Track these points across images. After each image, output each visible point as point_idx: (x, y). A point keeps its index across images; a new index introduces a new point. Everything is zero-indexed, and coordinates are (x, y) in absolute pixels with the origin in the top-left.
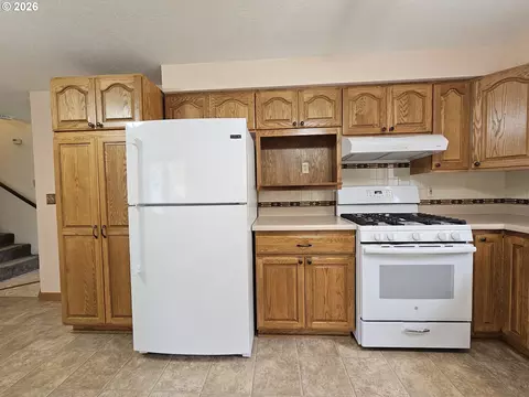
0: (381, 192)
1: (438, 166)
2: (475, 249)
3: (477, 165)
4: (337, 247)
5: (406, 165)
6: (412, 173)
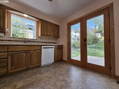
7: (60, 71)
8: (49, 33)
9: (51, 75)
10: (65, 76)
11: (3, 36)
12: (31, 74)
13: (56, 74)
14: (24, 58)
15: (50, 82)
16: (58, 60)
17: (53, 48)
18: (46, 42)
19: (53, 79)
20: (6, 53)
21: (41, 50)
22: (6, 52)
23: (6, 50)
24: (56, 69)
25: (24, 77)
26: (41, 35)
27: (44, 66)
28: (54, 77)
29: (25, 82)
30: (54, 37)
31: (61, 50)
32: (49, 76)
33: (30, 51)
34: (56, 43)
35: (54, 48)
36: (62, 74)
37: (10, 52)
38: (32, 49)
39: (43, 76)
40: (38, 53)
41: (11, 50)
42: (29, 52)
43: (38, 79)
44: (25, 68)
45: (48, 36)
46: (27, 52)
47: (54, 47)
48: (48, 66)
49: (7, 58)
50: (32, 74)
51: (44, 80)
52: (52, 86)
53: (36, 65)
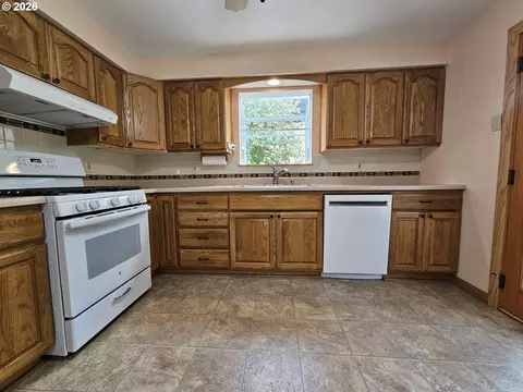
0: (39, 161)
1: (104, 139)
2: (149, 207)
3: (130, 144)
4: (12, 235)
5: (62, 133)
6: (69, 144)
7: (405, 334)
8: (369, 129)
9: (346, 329)
10: (420, 374)
11: (223, 166)
12: (281, 291)
13: (371, 335)
14: (266, 233)
15: (327, 353)
16: (417, 269)
17: (385, 203)
18: (356, 174)
19: (349, 349)
20: (226, 215)
21: (322, 210)
22: (226, 211)
23: (225, 207)
24: (387, 313)
25: (261, 295)
26: (328, 147)
27: (335, 280)
28: (355, 342)
29: (259, 311)
30: (402, 145)
32: (336, 328)
33: (282, 213)
35: (390, 204)
36: (408, 351)
37: (234, 211)
38: (289, 207)
39: (315, 317)
40: (312, 224)
41: (234, 208)
42: (279, 216)
43: (295, 318)
44: (267, 265)
45: (360, 143)
46: (272, 217)
47: (388, 198)
48: (355, 283)
49: (227, 227)
50: (284, 294)
51: (310, 332)
52: (331, 374)
53: (303, 266)
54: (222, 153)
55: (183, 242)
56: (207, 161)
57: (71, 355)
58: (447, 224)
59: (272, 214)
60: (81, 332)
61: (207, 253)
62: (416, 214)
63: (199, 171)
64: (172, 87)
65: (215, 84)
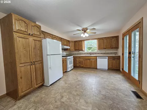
0: (63, 53)
2: (73, 58)
8: (105, 46)
11: (82, 52)
14: (88, 62)
16: (113, 68)
18: (105, 53)
21: (97, 59)
26: (99, 49)
31: (116, 61)
33: (91, 59)
34: (117, 53)
40: (95, 61)
41: (84, 58)
44: (89, 67)
45: (104, 49)
47: (107, 57)
48: (102, 70)
49: (83, 61)
53: (94, 67)
54: (82, 50)
55: (77, 63)
56: (80, 51)
57: (68, 72)
58: (117, 61)
59: (89, 59)
60: (69, 70)
61: (80, 65)
62: (112, 60)
63: (79, 53)
64: (75, 42)
65: (81, 41)
